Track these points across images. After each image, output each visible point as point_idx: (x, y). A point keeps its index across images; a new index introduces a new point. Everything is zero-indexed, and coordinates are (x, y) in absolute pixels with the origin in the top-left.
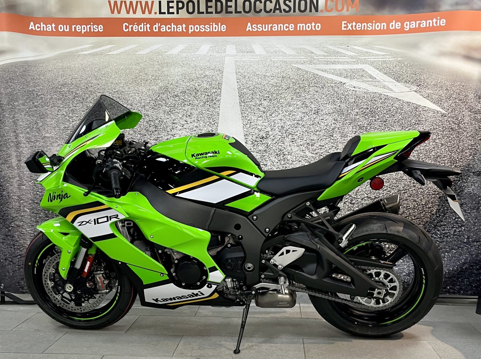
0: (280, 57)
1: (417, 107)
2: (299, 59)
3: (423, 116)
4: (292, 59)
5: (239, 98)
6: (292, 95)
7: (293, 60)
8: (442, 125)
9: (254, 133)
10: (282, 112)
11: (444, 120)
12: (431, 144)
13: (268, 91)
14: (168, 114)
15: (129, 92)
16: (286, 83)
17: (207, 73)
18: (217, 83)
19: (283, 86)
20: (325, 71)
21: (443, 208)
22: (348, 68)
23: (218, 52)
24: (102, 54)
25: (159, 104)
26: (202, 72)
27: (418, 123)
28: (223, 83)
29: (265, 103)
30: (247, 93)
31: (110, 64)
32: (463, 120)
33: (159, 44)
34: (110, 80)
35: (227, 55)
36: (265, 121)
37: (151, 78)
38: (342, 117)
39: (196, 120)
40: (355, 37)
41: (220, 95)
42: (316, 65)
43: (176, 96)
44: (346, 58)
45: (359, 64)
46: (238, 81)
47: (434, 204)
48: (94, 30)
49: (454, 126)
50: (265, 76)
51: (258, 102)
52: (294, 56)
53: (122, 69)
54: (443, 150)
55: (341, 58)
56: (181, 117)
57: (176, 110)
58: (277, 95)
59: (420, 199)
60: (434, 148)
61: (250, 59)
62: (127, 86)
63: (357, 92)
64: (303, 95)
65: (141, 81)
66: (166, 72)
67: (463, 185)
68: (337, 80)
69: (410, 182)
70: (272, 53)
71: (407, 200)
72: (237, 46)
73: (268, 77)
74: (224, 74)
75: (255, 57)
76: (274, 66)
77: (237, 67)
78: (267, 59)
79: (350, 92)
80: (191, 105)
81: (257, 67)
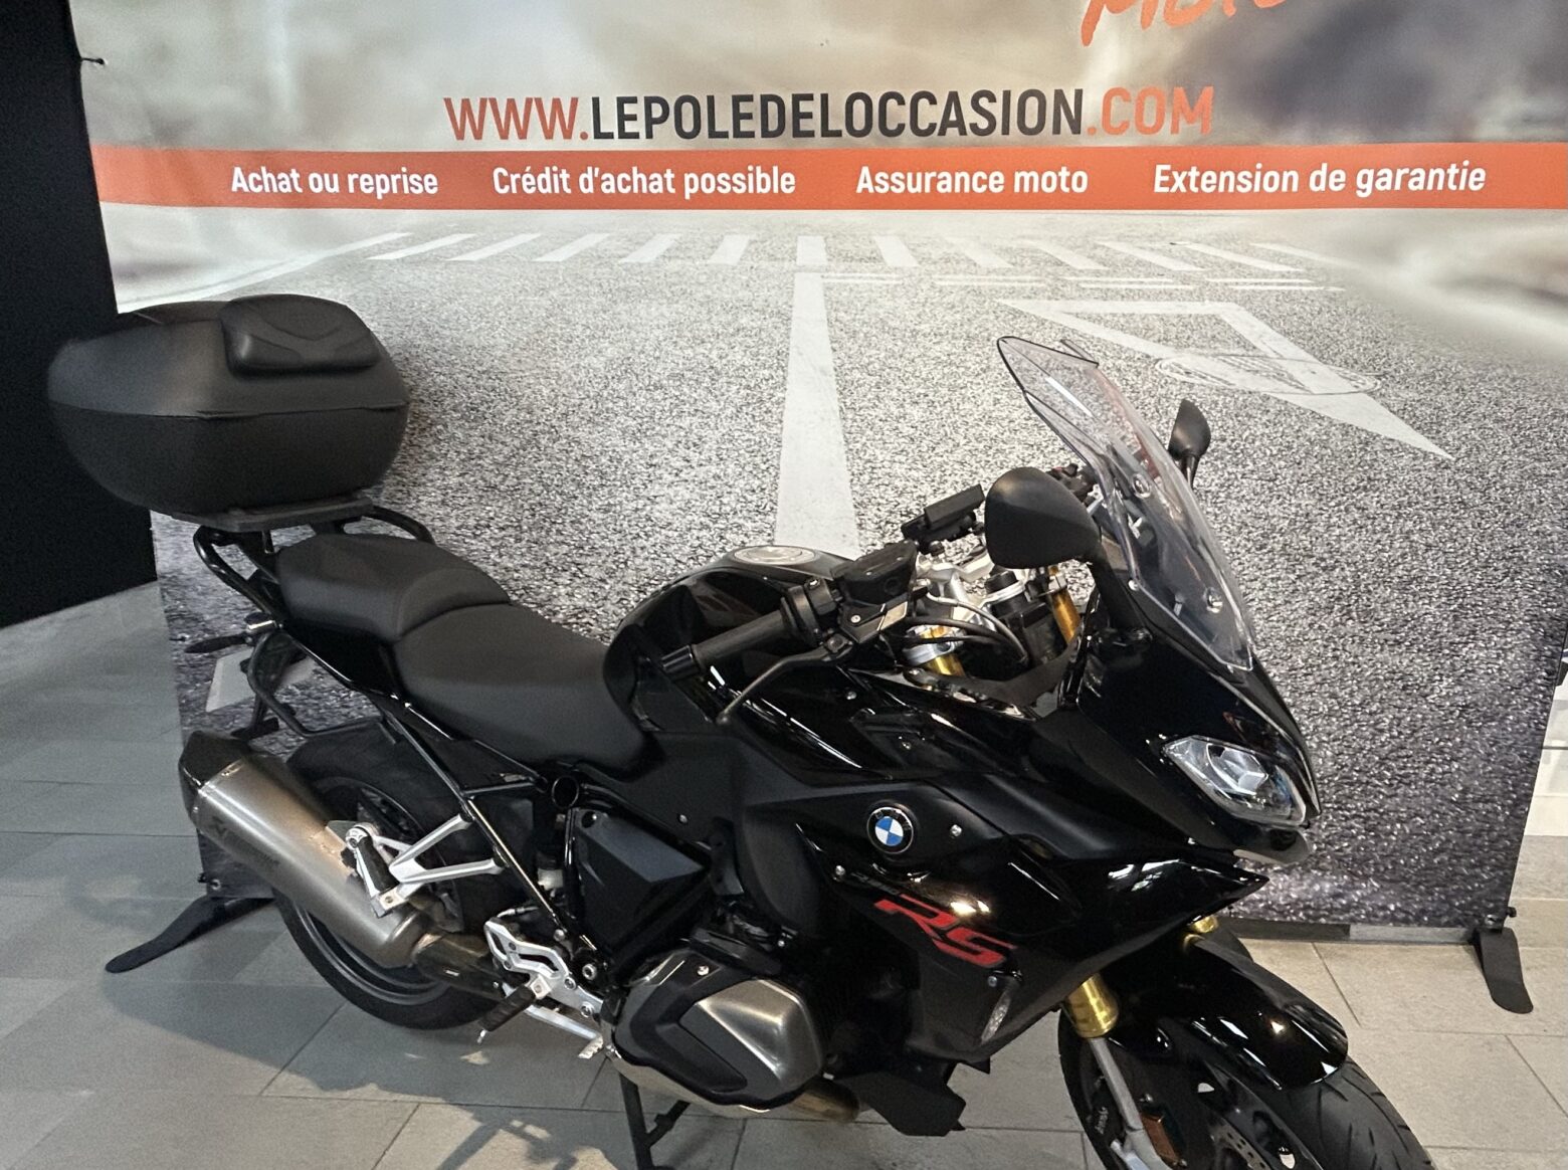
0: (961, 276)
1: (1368, 440)
2: (1019, 281)
3: (1383, 466)
4: (997, 281)
5: (837, 395)
6: (996, 389)
7: (998, 284)
8: (1435, 492)
9: (882, 498)
10: (963, 442)
11: (1441, 479)
12: (1398, 545)
13: (924, 375)
15: (521, 374)
16: (978, 355)
17: (744, 321)
18: (775, 352)
19: (969, 364)
20: (1098, 319)
21: (1413, 716)
22: (1168, 312)
23: (772, 258)
24: (436, 261)
25: (607, 409)
26: (730, 317)
27: (1365, 488)
28: (793, 352)
29: (916, 414)
30: (861, 382)
31: (463, 291)
32: (1502, 478)
33: (600, 232)
34: (465, 338)
35: (800, 269)
36: (914, 466)
37: (583, 333)
40: (1195, 215)
41: (783, 385)
42: (1072, 301)
43: (656, 388)
44: (1164, 280)
45: (1207, 302)
46: (835, 345)
47: (1386, 705)
48: (412, 189)
49: (1471, 496)
50: (915, 333)
51: (893, 409)
52: (1004, 275)
53: (499, 305)
54: (1429, 562)
55: (1150, 280)
57: (658, 428)
58: (952, 389)
59: (1348, 690)
60: (1403, 556)
61: (870, 281)
62: (514, 355)
63: (1196, 389)
65: (554, 342)
66: (624, 317)
67: (1475, 656)
68: (1136, 349)
69: (1325, 647)
70: (935, 263)
71: (1311, 692)
72: (830, 240)
73: (924, 335)
74: (794, 325)
75: (884, 276)
76: (941, 304)
77: (832, 304)
78: (921, 280)
79: (1174, 388)
80: (699, 414)
81: (889, 304)
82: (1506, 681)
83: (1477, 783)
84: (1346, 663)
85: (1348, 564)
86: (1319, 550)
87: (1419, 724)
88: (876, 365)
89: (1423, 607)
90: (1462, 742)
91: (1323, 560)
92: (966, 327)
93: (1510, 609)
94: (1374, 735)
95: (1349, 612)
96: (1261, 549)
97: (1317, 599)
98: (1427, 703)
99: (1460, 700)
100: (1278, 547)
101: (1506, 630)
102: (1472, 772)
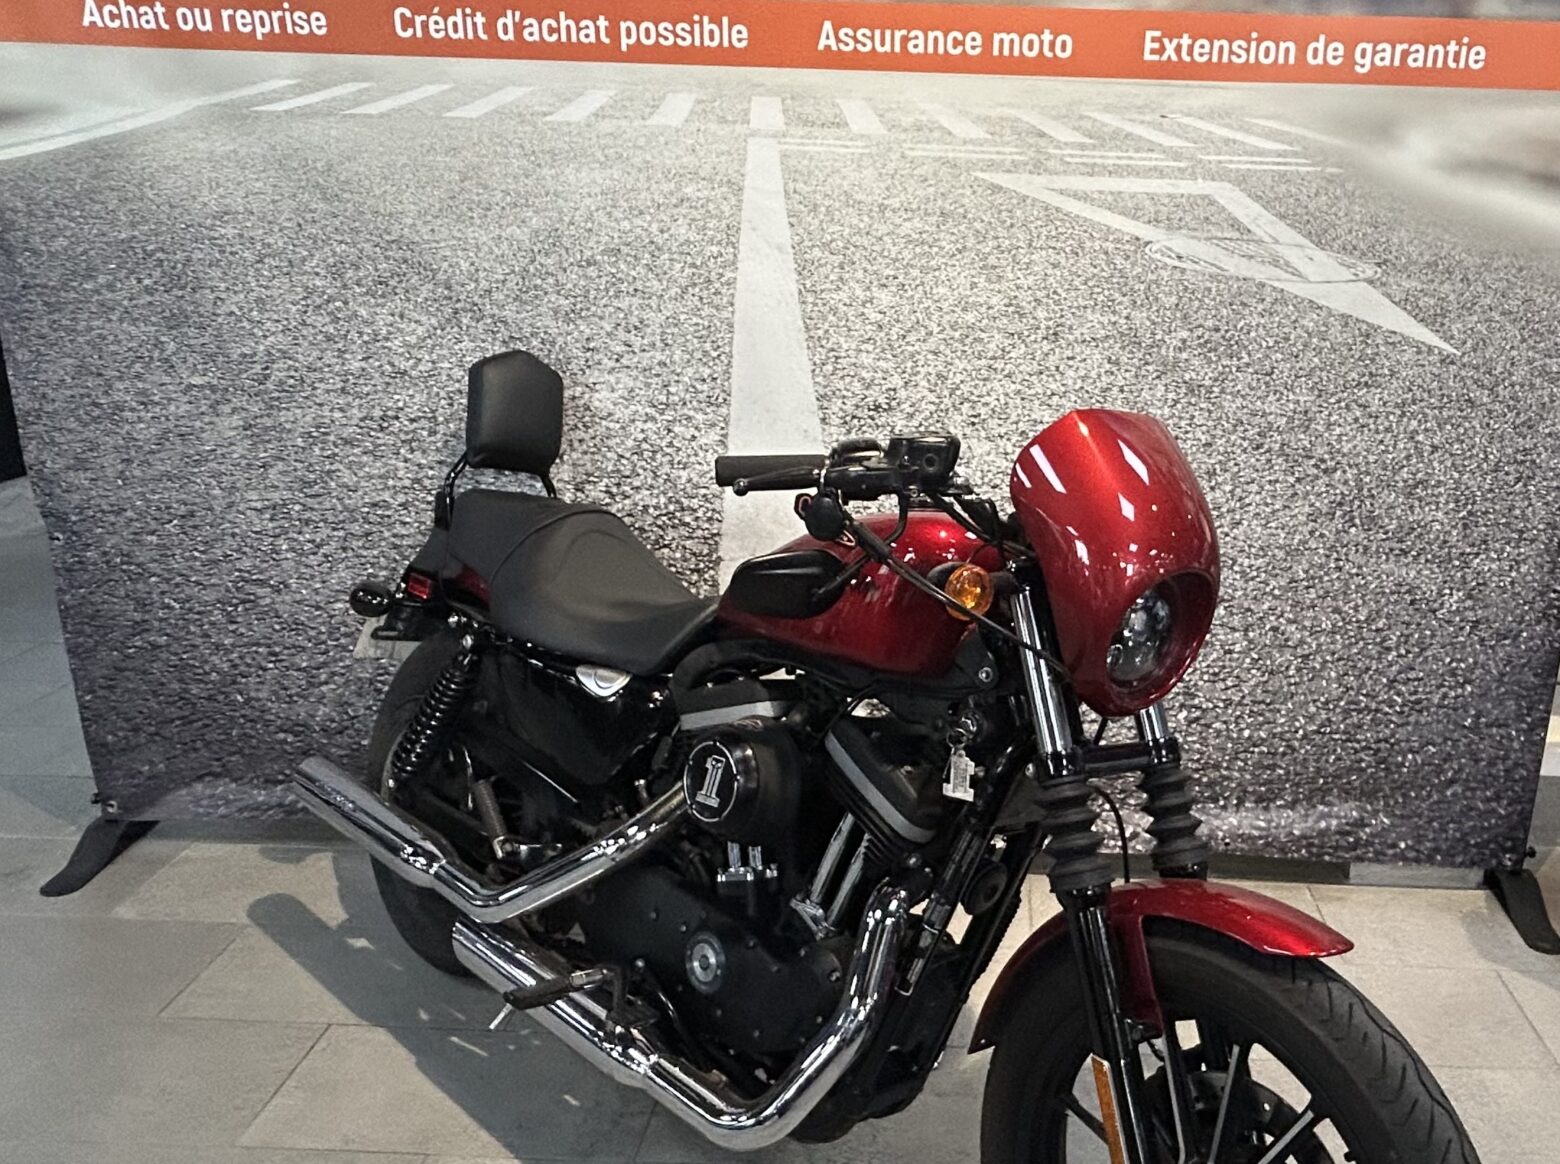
0: (934, 146)
1: (1369, 333)
2: (998, 153)
3: (1385, 361)
4: (974, 152)
5: (795, 276)
7: (974, 156)
9: (848, 390)
10: (936, 330)
11: (1446, 375)
13: (893, 256)
14: (568, 321)
16: (953, 234)
17: (689, 190)
18: (724, 226)
19: (944, 243)
20: (1084, 197)
21: (1421, 633)
22: (1159, 191)
23: (722, 120)
25: (536, 286)
27: (1366, 384)
28: (744, 227)
29: (885, 298)
33: (521, 85)
35: (754, 134)
38: (1133, 353)
39: (659, 344)
40: (1186, 86)
41: (733, 264)
42: (1055, 177)
43: (589, 264)
44: (1154, 155)
45: (1200, 180)
46: (792, 220)
47: (1393, 621)
50: (882, 208)
51: (859, 292)
52: (982, 145)
55: (1139, 155)
56: (609, 329)
57: (593, 309)
58: (924, 270)
59: (1352, 604)
61: (833, 149)
63: (1188, 275)
64: (1011, 276)
67: (1486, 568)
68: (1126, 230)
69: (1327, 556)
70: (905, 130)
71: (1314, 607)
72: (789, 101)
73: (894, 211)
74: (746, 195)
75: (849, 143)
76: (912, 176)
77: (791, 173)
78: (890, 149)
79: (1165, 274)
80: (639, 294)
81: (854, 176)
82: (1519, 594)
83: (1489, 705)
84: (1352, 576)
85: (1350, 466)
86: (1320, 451)
87: (1428, 641)
88: (841, 244)
89: (1429, 514)
90: (1475, 663)
91: (1323, 461)
92: (940, 202)
93: (1524, 518)
94: (1380, 653)
95: (1352, 519)
96: (1258, 447)
97: (1318, 504)
98: (1436, 618)
99: (1470, 615)
100: (1277, 447)
101: (1520, 539)
102: (1485, 695)
